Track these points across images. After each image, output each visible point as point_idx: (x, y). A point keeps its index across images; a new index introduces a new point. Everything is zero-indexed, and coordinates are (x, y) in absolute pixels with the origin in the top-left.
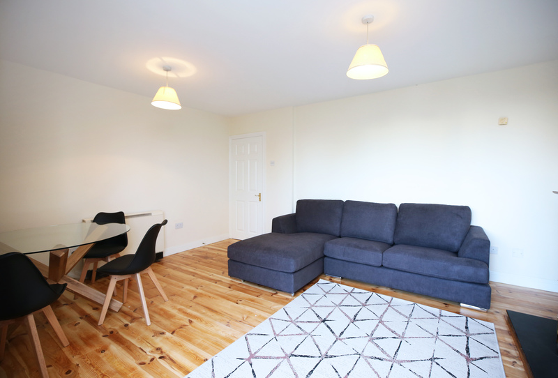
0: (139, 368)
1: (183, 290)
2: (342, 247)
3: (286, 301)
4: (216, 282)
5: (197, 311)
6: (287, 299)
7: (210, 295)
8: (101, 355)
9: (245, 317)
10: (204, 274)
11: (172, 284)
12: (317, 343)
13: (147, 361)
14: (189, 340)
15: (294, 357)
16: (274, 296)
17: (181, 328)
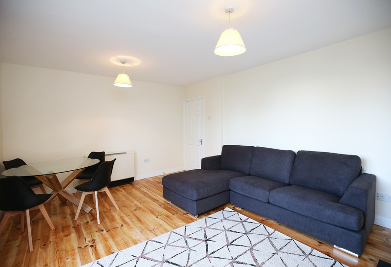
0: (77, 250)
1: (132, 204)
2: (241, 184)
3: (190, 221)
4: (155, 200)
5: (130, 219)
6: (192, 219)
7: (146, 209)
8: (65, 238)
9: (156, 227)
10: (151, 195)
11: (128, 199)
12: (190, 257)
13: (83, 247)
14: (113, 237)
15: (167, 263)
16: (185, 215)
17: (114, 229)
